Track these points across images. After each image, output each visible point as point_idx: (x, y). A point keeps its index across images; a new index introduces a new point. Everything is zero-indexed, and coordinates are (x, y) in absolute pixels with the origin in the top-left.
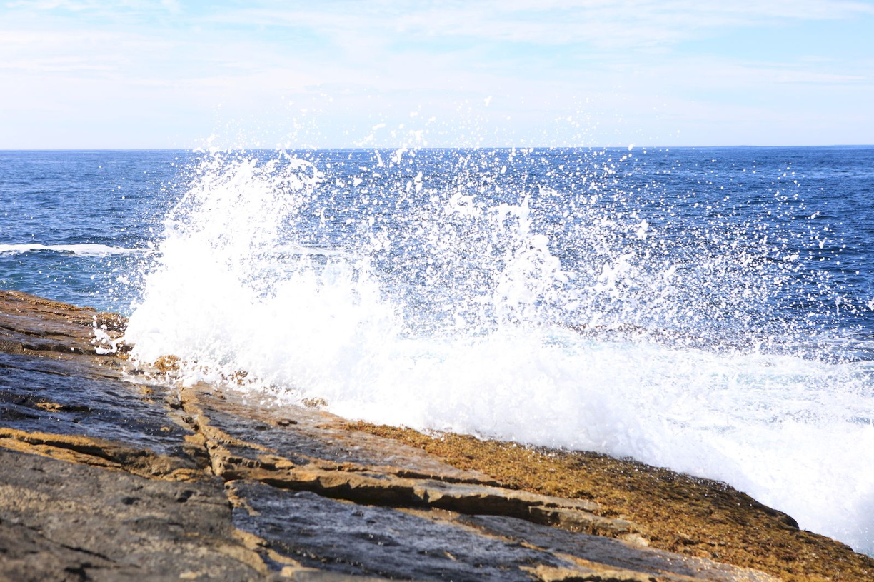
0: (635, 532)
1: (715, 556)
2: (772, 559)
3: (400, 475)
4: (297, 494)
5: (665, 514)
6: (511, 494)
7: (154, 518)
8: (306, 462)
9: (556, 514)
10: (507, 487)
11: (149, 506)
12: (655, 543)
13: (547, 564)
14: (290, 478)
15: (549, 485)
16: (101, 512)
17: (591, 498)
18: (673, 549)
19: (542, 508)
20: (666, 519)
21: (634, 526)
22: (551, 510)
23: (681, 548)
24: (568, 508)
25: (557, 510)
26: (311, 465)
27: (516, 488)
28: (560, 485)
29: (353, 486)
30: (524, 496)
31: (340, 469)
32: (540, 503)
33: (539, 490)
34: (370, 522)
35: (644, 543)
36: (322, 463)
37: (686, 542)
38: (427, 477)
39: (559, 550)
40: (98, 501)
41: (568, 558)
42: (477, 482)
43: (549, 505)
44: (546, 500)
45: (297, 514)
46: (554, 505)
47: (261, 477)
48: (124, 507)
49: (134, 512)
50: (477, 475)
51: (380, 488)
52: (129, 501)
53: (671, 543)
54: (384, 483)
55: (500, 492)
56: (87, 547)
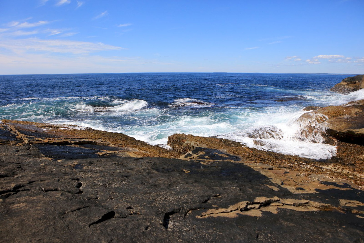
0: (111, 144)
1: (126, 146)
2: (135, 145)
3: (65, 139)
4: (46, 145)
5: (115, 140)
6: (87, 140)
7: (24, 154)
8: (45, 139)
9: (96, 143)
10: (85, 139)
11: (22, 152)
12: (115, 145)
13: (99, 152)
14: (43, 142)
15: (93, 137)
16: (11, 154)
17: (101, 139)
18: (118, 146)
19: (93, 142)
20: (115, 141)
21: (111, 143)
22: (95, 142)
23: (120, 146)
24: (98, 141)
25: (96, 142)
26: (46, 139)
27: (87, 139)
28: (95, 137)
29: (56, 142)
30: (90, 140)
31: (52, 139)
32: (93, 141)
33: (91, 138)
34: (63, 149)
35: (113, 146)
36: (48, 138)
37: (120, 145)
38: (70, 139)
39: (100, 149)
40: (10, 152)
41: (102, 150)
42: (80, 139)
43: (94, 141)
44: (93, 140)
45: (48, 149)
46: (95, 141)
47: (36, 143)
48: (17, 152)
49: (19, 153)
50: (79, 137)
51: (62, 142)
52: (17, 151)
53: (118, 145)
54: (62, 141)
55: (85, 140)
56: (15, 162)
